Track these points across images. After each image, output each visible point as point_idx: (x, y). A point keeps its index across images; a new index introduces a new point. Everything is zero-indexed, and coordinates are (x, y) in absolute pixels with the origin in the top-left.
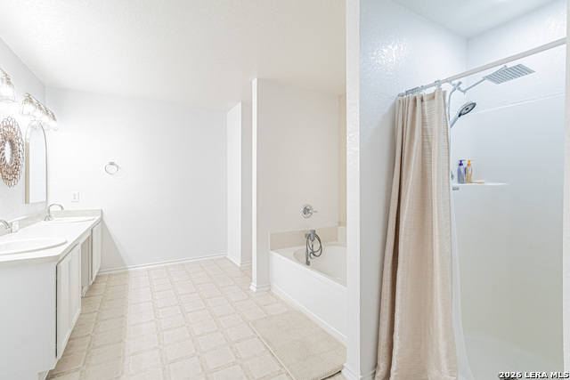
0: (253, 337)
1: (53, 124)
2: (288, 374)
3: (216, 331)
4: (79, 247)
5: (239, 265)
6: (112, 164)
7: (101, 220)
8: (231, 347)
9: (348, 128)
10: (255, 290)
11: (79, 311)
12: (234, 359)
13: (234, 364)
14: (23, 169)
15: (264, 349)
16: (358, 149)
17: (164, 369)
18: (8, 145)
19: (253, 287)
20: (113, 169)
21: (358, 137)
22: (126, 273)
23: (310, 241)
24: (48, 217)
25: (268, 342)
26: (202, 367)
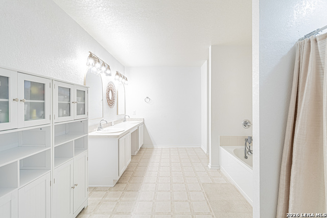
0: (200, 191)
1: (126, 82)
2: (213, 216)
3: (183, 183)
4: (130, 133)
5: (206, 153)
6: (147, 98)
7: (143, 123)
8: (187, 193)
9: (253, 70)
10: (210, 167)
11: (130, 160)
12: (187, 199)
13: (186, 201)
14: (116, 101)
15: (204, 199)
16: (258, 83)
17: (155, 193)
18: (110, 92)
19: (210, 166)
20: (148, 100)
21: (258, 75)
22: (153, 148)
23: (248, 144)
24: (125, 121)
25: (208, 196)
26: (171, 198)
